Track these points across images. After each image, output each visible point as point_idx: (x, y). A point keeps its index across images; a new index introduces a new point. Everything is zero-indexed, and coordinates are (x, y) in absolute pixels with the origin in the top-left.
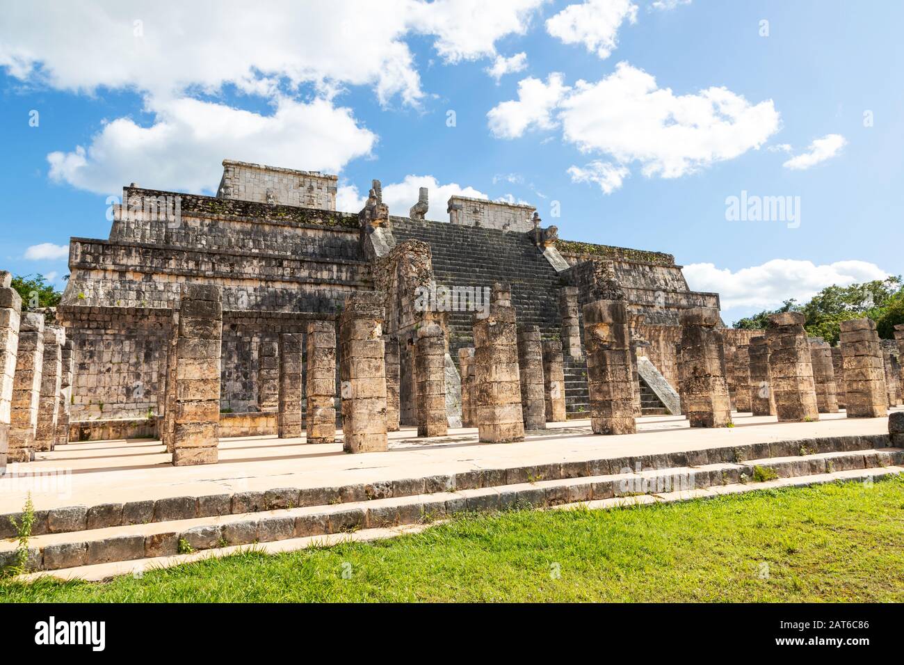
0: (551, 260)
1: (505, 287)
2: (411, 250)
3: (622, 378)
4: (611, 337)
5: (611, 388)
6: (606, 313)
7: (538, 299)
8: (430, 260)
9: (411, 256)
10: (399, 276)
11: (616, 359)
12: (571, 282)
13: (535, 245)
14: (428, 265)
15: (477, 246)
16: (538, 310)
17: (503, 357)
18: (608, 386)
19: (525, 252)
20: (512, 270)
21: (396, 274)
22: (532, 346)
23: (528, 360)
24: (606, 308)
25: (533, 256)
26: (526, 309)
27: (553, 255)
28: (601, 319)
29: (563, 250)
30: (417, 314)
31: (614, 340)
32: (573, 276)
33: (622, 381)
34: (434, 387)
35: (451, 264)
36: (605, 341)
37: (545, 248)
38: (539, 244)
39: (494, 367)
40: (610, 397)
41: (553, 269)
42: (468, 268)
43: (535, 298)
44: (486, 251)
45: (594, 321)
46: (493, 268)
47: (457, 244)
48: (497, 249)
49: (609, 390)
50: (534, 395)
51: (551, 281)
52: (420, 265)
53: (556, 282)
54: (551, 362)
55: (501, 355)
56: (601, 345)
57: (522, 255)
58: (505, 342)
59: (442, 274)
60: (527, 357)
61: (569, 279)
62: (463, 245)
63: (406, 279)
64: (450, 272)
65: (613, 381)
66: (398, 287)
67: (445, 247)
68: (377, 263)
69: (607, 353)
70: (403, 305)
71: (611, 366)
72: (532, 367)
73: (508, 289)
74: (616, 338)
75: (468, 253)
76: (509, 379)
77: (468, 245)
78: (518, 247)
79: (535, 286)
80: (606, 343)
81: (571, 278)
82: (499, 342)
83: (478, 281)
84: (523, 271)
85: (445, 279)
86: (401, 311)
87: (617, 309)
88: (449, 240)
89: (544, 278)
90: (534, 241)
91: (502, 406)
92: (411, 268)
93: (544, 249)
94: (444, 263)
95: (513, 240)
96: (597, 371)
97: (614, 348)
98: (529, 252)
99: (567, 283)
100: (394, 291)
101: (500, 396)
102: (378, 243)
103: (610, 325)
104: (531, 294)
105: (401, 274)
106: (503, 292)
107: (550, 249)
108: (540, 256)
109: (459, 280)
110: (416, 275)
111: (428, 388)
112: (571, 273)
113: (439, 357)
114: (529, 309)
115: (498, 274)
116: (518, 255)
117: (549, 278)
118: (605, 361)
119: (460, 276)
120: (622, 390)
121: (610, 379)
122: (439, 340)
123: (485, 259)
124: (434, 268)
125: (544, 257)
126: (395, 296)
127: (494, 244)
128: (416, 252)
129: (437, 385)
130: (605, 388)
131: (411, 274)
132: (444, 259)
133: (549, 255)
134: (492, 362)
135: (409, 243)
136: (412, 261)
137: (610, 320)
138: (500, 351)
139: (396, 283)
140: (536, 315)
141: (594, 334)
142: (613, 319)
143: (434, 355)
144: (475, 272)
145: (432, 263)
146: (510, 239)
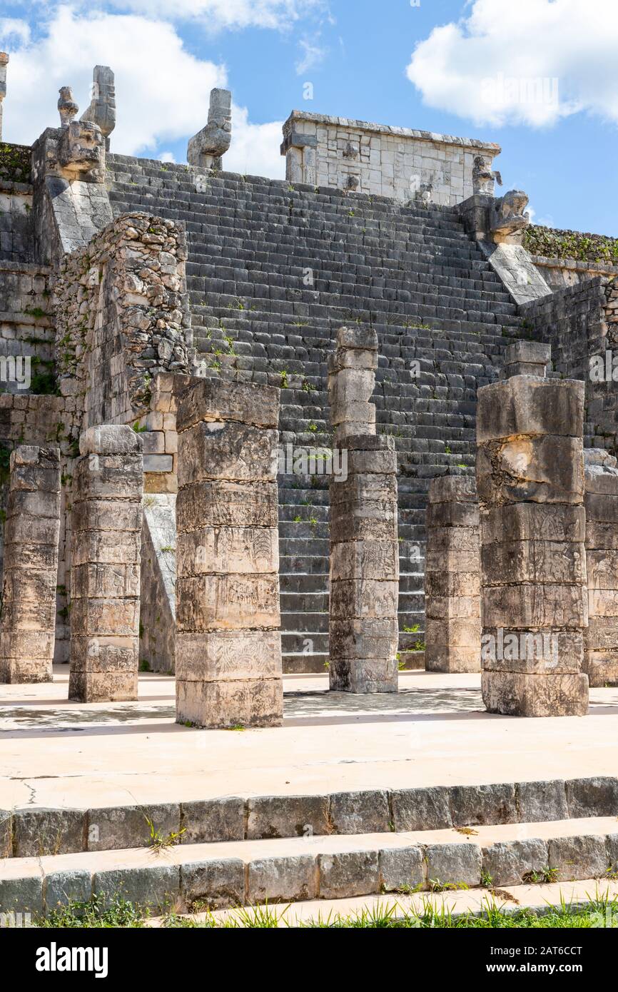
0: (506, 275)
1: (363, 337)
2: (137, 239)
3: (558, 575)
4: (537, 469)
5: (527, 600)
6: (525, 409)
7: (461, 371)
8: (183, 265)
9: (135, 255)
10: (108, 303)
11: (546, 524)
12: (549, 331)
13: (472, 239)
14: (177, 277)
15: (323, 236)
16: (455, 397)
17: (239, 513)
18: (521, 592)
19: (445, 253)
20: (405, 299)
21: (101, 298)
22: (373, 486)
23: (359, 520)
24: (528, 397)
25: (461, 265)
26: (425, 394)
27: (514, 263)
28: (514, 425)
29: (545, 253)
30: (139, 397)
31: (544, 479)
32: (554, 315)
33: (559, 583)
34: (109, 580)
35: (251, 278)
36: (523, 481)
37: (496, 245)
38: (480, 235)
39: (211, 537)
40: (523, 620)
41: (510, 299)
42: (292, 290)
43: (452, 369)
44: (346, 248)
45: (498, 429)
46: (357, 291)
47: (272, 229)
48: (372, 244)
49: (522, 603)
50: (371, 608)
51: (498, 328)
52: (155, 276)
53: (511, 329)
54: (450, 525)
55: (232, 507)
56: (512, 490)
57: (436, 262)
58: (245, 474)
59: (223, 303)
60: (359, 513)
61: (544, 323)
62: (286, 231)
63: (119, 311)
64: (244, 299)
65: (533, 583)
66: (105, 328)
67: (240, 235)
68: (62, 268)
69: (522, 510)
70: (113, 373)
71: (532, 542)
72: (370, 537)
73: (372, 343)
74: (548, 472)
75: (298, 252)
76: (249, 570)
77: (300, 233)
78: (427, 241)
79: (458, 337)
80: (524, 486)
81: (550, 321)
82: (228, 473)
83: (315, 323)
84: (432, 301)
85: (230, 315)
86: (108, 387)
87: (556, 398)
88: (253, 221)
89: (483, 319)
90: (468, 228)
91: (225, 634)
92: (131, 284)
93: (493, 247)
94: (233, 276)
95: (417, 223)
96: (500, 553)
97: (542, 498)
98: (456, 254)
99: (539, 332)
100: (96, 338)
101: (224, 610)
102: (72, 219)
103: (536, 440)
104: (446, 357)
105: (112, 298)
106: (359, 350)
107: (509, 248)
108: (481, 264)
109: (264, 318)
110: (145, 302)
111: (92, 581)
112: (548, 308)
113: (125, 505)
114: (433, 394)
115: (367, 306)
116: (424, 260)
117: (496, 320)
118: (517, 529)
119: (269, 307)
120: (557, 605)
121: (526, 577)
122: (127, 462)
123: (339, 269)
124: (192, 285)
125: (490, 268)
126: (98, 351)
127: (369, 233)
128: (147, 244)
129: (118, 573)
130: (514, 599)
131: (131, 299)
132: (234, 265)
133: (504, 263)
134: (208, 522)
135: (129, 222)
136: (136, 268)
137: (536, 427)
138: (229, 497)
139: (100, 320)
140: (449, 408)
141: (496, 462)
142: (545, 424)
143: (114, 499)
144: (311, 299)
145: (189, 270)
146: (409, 221)
